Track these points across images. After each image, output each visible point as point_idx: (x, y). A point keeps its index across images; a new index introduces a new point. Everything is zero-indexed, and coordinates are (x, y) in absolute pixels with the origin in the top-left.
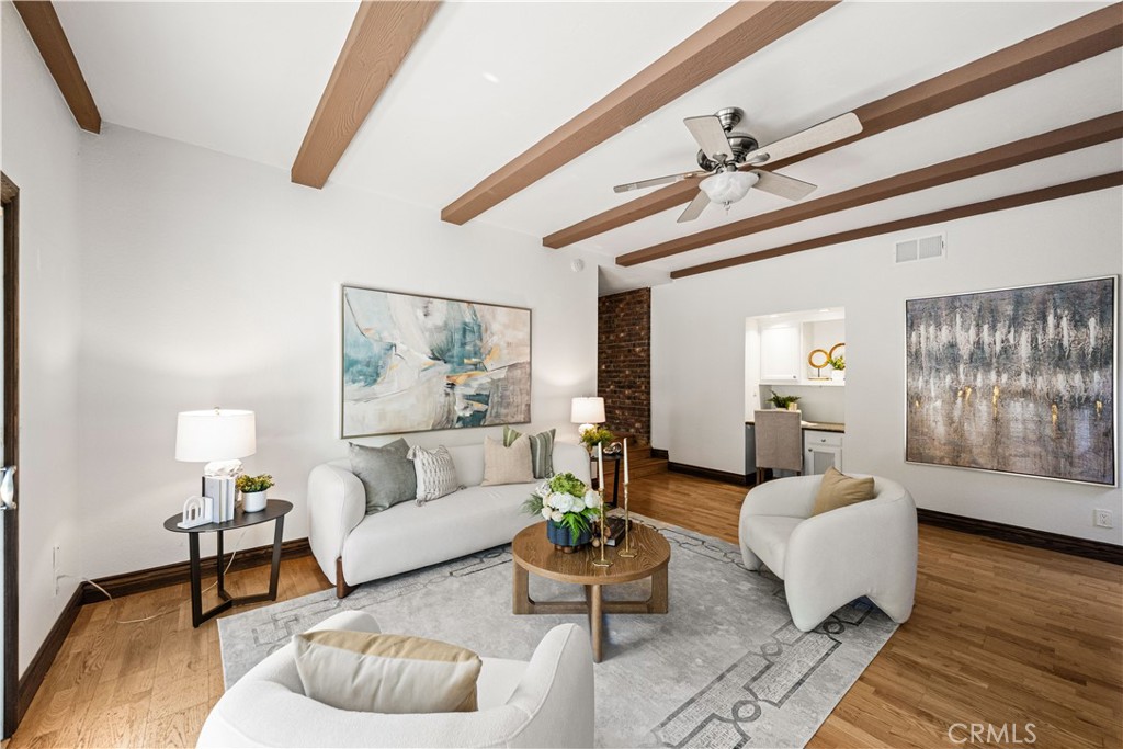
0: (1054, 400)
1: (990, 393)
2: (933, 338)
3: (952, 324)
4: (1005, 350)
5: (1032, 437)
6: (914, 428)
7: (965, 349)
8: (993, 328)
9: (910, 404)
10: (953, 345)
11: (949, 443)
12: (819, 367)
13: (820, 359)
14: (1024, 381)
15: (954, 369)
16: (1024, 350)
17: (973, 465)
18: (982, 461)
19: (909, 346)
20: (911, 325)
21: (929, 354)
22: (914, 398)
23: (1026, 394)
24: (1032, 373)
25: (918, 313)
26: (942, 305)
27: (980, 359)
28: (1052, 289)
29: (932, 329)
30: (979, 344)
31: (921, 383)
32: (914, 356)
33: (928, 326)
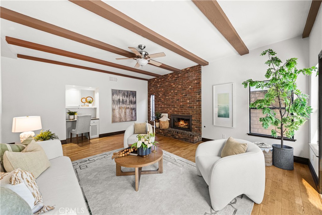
0: (131, 109)
1: (124, 108)
2: (116, 97)
3: (119, 95)
4: (126, 101)
5: (129, 115)
6: (114, 116)
7: (121, 100)
8: (125, 97)
9: (113, 111)
10: (119, 99)
11: (119, 118)
12: (84, 103)
13: (84, 100)
14: (128, 106)
15: (120, 104)
16: (128, 101)
18: (123, 120)
19: (112, 99)
20: (113, 95)
21: (116, 101)
22: (113, 110)
23: (128, 108)
24: (129, 105)
25: (114, 92)
26: (118, 91)
27: (123, 102)
28: (131, 91)
29: (116, 96)
30: (123, 99)
31: (115, 107)
32: (113, 101)
33: (116, 95)
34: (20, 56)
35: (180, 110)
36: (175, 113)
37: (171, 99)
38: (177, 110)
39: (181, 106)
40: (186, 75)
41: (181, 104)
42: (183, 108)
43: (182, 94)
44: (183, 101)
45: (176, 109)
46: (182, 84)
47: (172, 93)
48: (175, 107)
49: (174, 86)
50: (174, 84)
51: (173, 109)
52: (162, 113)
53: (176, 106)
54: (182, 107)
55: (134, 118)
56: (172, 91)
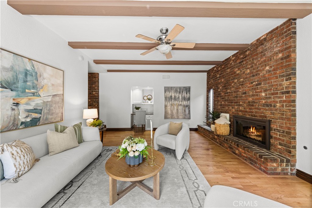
0: (184, 106)
1: (176, 105)
2: (169, 94)
3: (171, 92)
4: (178, 97)
5: (182, 112)
6: (166, 113)
7: (173, 97)
8: (177, 93)
9: (165, 108)
10: (171, 96)
11: (171, 114)
12: (145, 100)
13: (146, 98)
14: (181, 103)
15: (172, 101)
16: (181, 98)
17: (174, 118)
18: (175, 117)
19: (165, 96)
20: (165, 92)
21: (168, 98)
22: (166, 106)
23: (181, 105)
24: (182, 101)
25: (167, 89)
26: (170, 88)
27: (175, 99)
28: (184, 87)
29: (168, 93)
30: (175, 96)
31: (167, 103)
32: (166, 98)
33: (168, 92)
34: (109, 71)
35: (248, 110)
36: (240, 114)
37: (235, 92)
38: (243, 109)
39: (249, 102)
40: (260, 49)
41: (251, 99)
42: (253, 106)
43: (252, 83)
44: (253, 95)
45: (241, 108)
46: (252, 67)
47: (235, 83)
48: (240, 105)
49: (238, 72)
50: (239, 69)
51: (236, 107)
52: (222, 112)
53: (241, 103)
54: (251, 104)
55: (188, 116)
56: (236, 81)
